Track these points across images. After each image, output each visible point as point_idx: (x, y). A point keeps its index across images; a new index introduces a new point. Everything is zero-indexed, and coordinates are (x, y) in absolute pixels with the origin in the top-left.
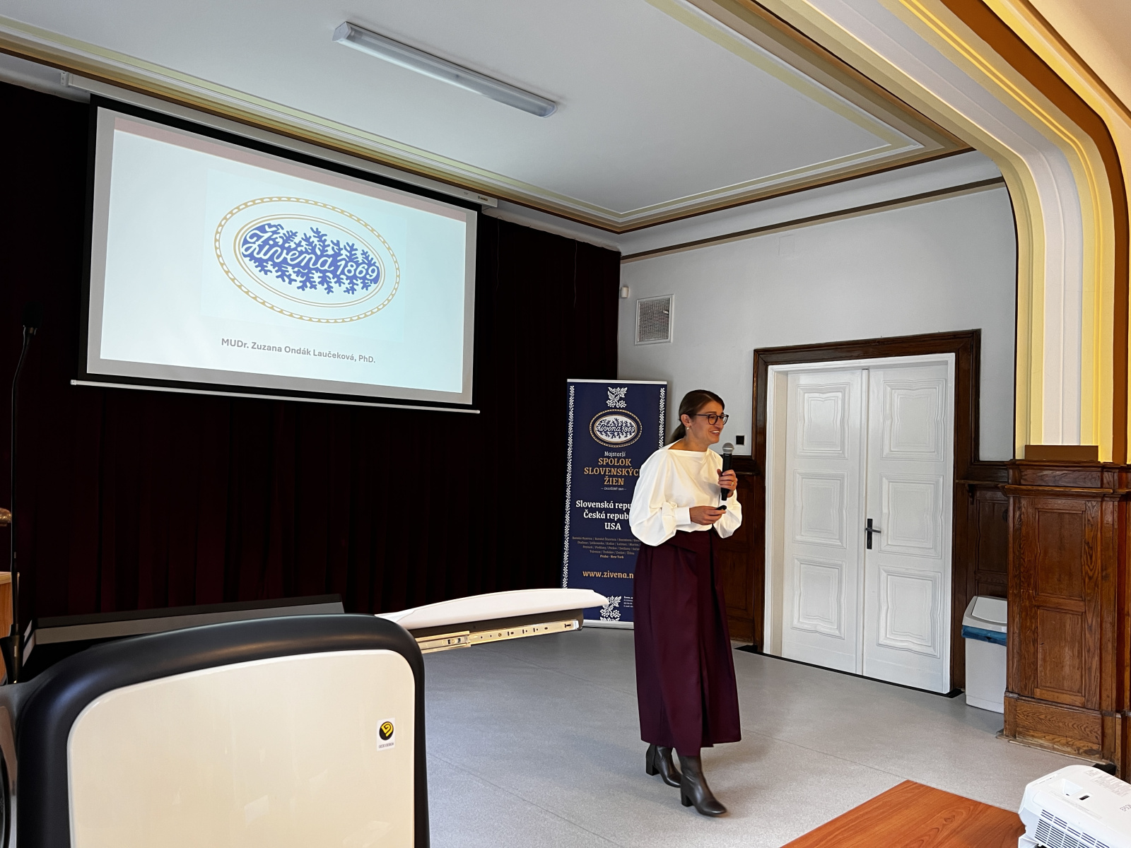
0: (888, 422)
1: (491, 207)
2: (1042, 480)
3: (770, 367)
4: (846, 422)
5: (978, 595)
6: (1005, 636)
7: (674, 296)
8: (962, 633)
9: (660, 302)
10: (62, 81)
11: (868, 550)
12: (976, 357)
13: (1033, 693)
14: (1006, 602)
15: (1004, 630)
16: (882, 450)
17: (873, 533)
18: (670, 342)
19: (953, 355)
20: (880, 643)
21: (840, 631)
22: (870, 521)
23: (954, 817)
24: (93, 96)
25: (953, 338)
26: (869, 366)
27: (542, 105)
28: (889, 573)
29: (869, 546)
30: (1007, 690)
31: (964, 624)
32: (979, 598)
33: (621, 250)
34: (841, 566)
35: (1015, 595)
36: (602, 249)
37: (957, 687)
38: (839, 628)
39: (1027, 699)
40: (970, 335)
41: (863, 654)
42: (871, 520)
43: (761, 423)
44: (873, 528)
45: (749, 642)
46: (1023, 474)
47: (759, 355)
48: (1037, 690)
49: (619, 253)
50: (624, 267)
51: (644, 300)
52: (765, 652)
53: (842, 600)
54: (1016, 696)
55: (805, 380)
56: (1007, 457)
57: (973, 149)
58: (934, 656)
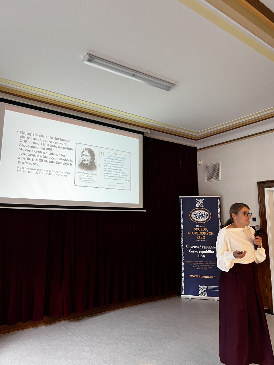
1: (148, 133)
3: (265, 189)
7: (220, 163)
9: (214, 165)
18: (220, 180)
27: (168, 86)
36: (190, 147)
43: (263, 212)
47: (260, 184)
49: (197, 148)
50: (199, 153)
51: (208, 165)
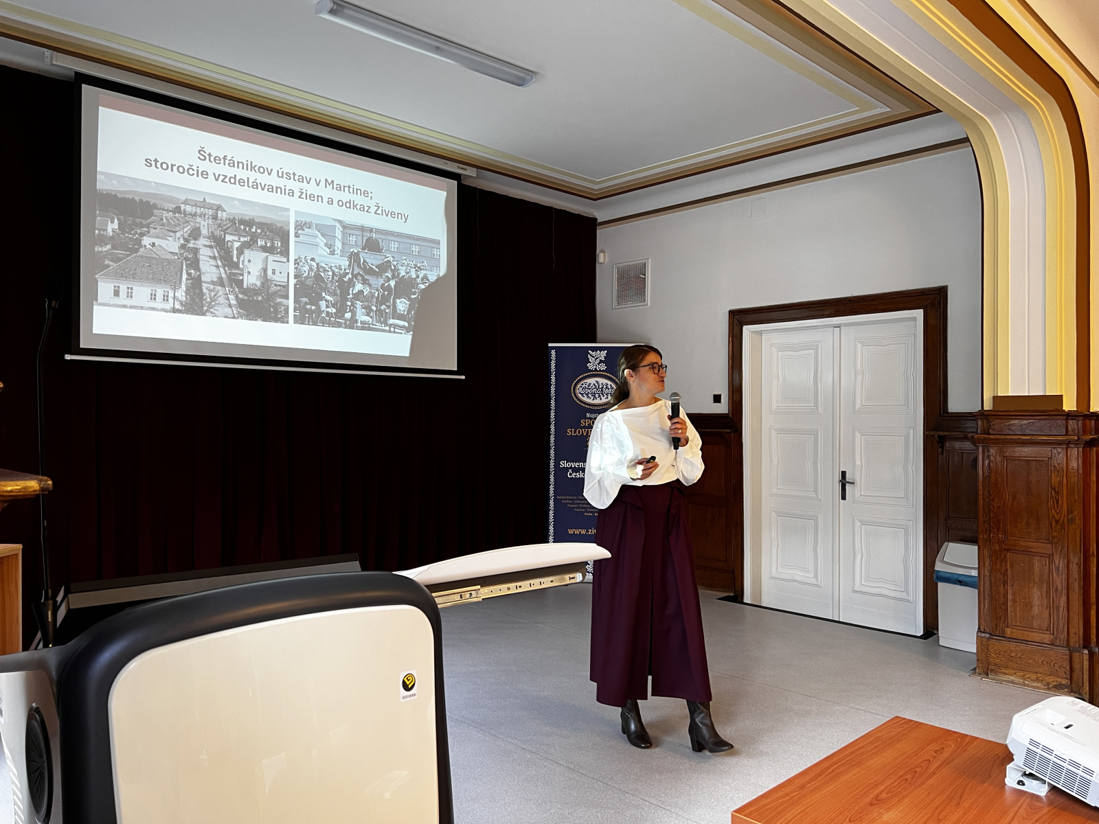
0: (859, 378)
1: (470, 176)
2: (1009, 429)
3: (745, 327)
4: (819, 379)
5: (949, 541)
6: (977, 579)
7: (650, 260)
8: (935, 577)
9: (635, 266)
10: (46, 59)
11: (842, 501)
12: (943, 312)
13: (1004, 632)
14: (977, 547)
15: (974, 573)
16: (854, 404)
17: (847, 484)
18: (647, 305)
19: (921, 311)
20: (856, 589)
21: (817, 580)
22: (844, 474)
23: (943, 749)
24: (77, 73)
25: (920, 295)
26: (840, 324)
27: (520, 76)
28: (863, 523)
29: (844, 497)
30: (979, 630)
31: (936, 568)
32: (950, 544)
33: (597, 217)
34: (817, 518)
35: (986, 540)
36: (579, 215)
37: (931, 629)
38: (816, 576)
39: (998, 638)
40: (937, 292)
41: (839, 601)
42: (845, 472)
43: (738, 381)
44: (847, 480)
45: (730, 592)
46: (991, 424)
47: (734, 315)
48: (1008, 629)
49: (596, 219)
50: (601, 233)
51: (621, 265)
52: (745, 601)
53: (819, 550)
54: (988, 635)
55: (778, 339)
56: (975, 408)
57: (938, 111)
58: (908, 601)
